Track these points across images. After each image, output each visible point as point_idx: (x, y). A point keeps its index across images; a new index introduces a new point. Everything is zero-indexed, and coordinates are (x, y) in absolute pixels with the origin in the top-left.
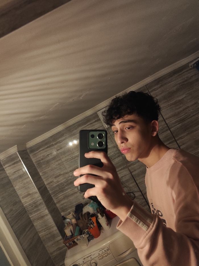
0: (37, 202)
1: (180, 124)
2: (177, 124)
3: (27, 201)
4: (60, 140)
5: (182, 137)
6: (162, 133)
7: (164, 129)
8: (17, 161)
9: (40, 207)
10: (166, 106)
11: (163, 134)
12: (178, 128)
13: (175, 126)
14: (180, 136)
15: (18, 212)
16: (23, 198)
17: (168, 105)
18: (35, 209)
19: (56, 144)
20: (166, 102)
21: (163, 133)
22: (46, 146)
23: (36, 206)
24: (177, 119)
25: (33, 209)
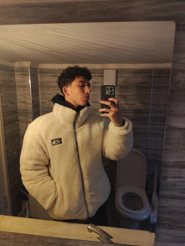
0: (28, 110)
3: (21, 105)
5: (155, 124)
7: (146, 110)
8: (26, 74)
9: (28, 115)
12: (156, 116)
13: (156, 113)
15: (11, 109)
16: (20, 102)
18: (24, 114)
21: (144, 114)
23: (26, 113)
25: (23, 114)
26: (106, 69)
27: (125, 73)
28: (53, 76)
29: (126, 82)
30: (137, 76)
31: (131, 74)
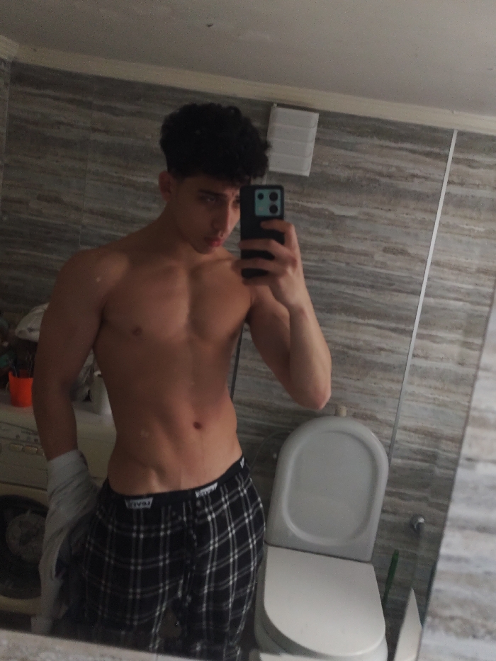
1: (461, 303)
2: (452, 295)
4: (119, 105)
5: (437, 336)
6: (395, 290)
7: (409, 283)
10: (463, 229)
11: (397, 296)
12: (444, 309)
13: (443, 297)
14: (434, 333)
17: (470, 230)
19: (100, 109)
20: (471, 218)
21: (400, 294)
22: (71, 96)
24: (463, 282)
26: (280, 105)
27: (350, 132)
28: (71, 101)
29: (348, 167)
30: (394, 148)
31: (372, 137)
